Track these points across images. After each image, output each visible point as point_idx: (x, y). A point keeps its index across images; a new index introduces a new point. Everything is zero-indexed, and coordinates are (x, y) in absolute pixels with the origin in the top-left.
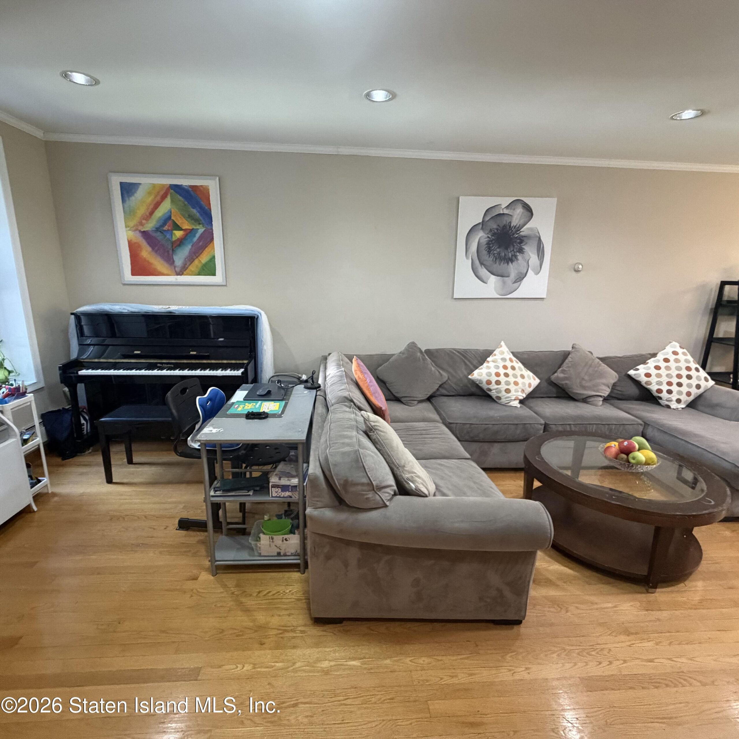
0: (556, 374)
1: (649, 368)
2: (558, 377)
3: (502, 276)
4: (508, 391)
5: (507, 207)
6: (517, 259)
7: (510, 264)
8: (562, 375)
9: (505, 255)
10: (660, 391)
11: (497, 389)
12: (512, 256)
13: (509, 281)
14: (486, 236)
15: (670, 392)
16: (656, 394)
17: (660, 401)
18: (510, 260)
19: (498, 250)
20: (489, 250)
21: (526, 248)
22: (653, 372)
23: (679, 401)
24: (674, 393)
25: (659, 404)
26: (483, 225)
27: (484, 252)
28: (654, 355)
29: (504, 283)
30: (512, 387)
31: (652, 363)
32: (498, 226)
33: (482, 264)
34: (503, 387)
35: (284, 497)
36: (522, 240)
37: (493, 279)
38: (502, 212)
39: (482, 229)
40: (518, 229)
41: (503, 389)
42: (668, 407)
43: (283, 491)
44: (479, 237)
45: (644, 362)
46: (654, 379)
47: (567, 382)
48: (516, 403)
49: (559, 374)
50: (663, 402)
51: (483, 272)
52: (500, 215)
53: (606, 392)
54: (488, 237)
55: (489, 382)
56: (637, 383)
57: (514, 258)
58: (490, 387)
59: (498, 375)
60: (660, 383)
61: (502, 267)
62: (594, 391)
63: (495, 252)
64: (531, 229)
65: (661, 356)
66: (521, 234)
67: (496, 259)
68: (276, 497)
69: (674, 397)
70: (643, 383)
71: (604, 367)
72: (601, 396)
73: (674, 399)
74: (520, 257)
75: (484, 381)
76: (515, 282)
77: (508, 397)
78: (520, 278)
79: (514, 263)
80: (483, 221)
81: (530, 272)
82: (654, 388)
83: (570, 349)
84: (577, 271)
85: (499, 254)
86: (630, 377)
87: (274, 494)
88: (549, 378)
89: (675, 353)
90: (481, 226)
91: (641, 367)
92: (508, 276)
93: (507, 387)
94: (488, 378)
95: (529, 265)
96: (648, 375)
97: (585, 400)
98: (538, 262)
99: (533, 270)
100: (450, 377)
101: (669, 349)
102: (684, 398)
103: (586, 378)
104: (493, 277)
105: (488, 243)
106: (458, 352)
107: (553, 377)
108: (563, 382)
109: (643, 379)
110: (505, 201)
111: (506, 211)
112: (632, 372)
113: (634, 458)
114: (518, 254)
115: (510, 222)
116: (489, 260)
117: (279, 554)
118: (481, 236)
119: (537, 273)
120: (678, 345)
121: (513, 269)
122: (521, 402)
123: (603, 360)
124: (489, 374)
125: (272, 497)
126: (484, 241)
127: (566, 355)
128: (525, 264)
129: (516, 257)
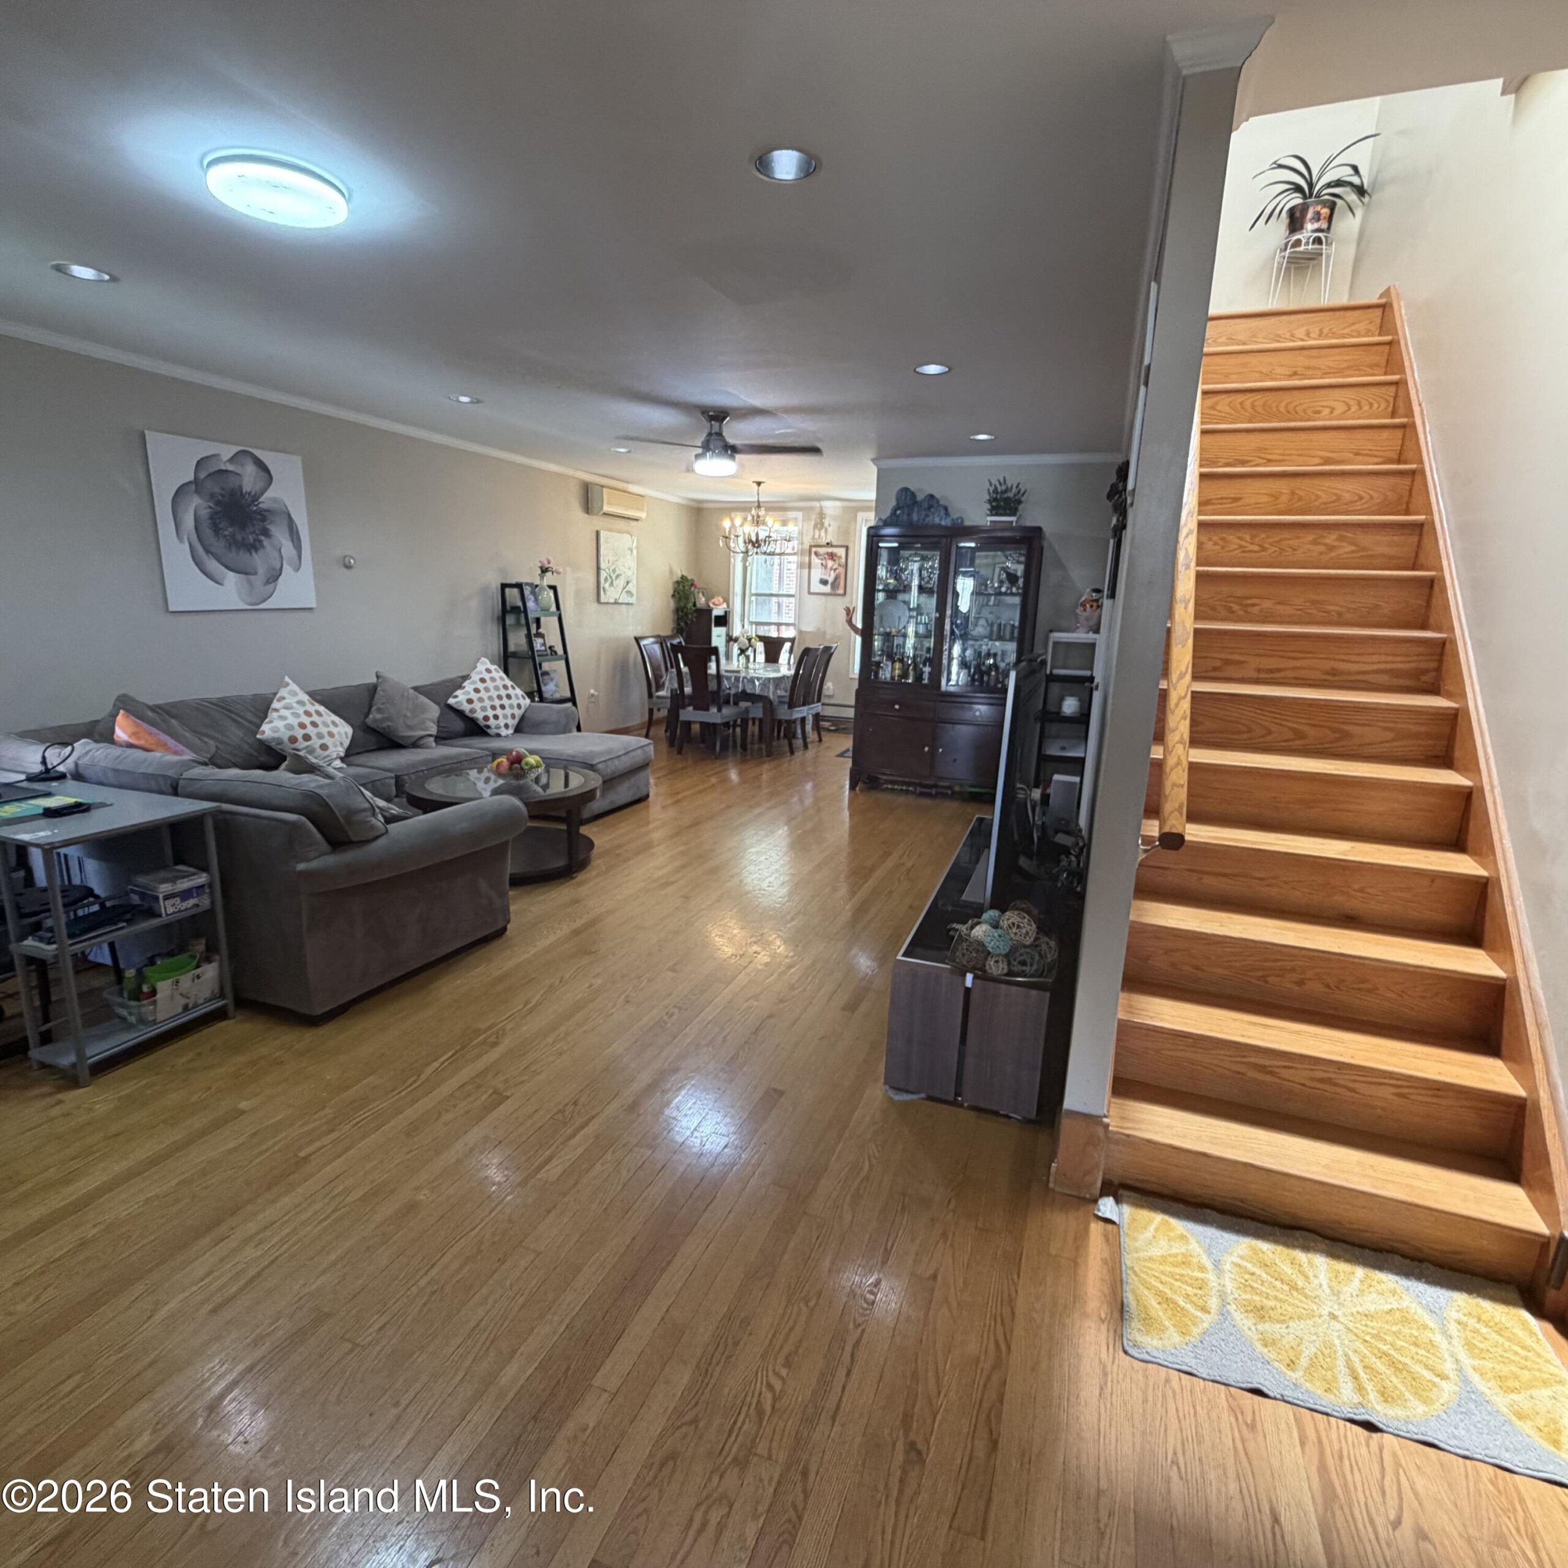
0: (371, 716)
1: (469, 693)
2: (375, 720)
3: (246, 574)
4: (324, 747)
5: (232, 460)
6: (263, 546)
7: (254, 554)
8: (379, 716)
9: (243, 539)
10: (486, 718)
11: (307, 747)
12: (255, 540)
13: (258, 580)
14: (206, 504)
15: (496, 717)
16: (482, 723)
17: (489, 731)
18: (254, 547)
19: (230, 529)
20: (217, 530)
21: (274, 529)
22: (474, 696)
23: (507, 726)
24: (501, 717)
25: (487, 735)
26: (196, 485)
27: (208, 532)
28: (465, 678)
29: (250, 583)
30: (327, 740)
31: (468, 686)
32: (223, 489)
33: (207, 551)
34: (316, 742)
35: (186, 909)
36: (264, 516)
37: (231, 577)
38: (223, 468)
39: (197, 491)
40: (256, 498)
41: (317, 746)
42: (498, 735)
43: (183, 900)
44: (194, 505)
45: (460, 687)
46: (477, 705)
47: (389, 723)
48: (338, 763)
49: (374, 716)
50: (492, 731)
51: (213, 565)
52: (221, 472)
53: (434, 730)
54: (211, 507)
55: (293, 740)
56: (460, 713)
57: (258, 545)
58: (297, 745)
59: (302, 726)
60: (484, 709)
61: (243, 557)
62: (423, 730)
63: (226, 533)
64: (274, 500)
65: (475, 677)
66: (261, 505)
67: (230, 545)
68: (174, 913)
69: (502, 722)
70: (467, 713)
71: (423, 699)
72: (430, 735)
73: (502, 724)
74: (266, 542)
75: (286, 739)
76: (268, 583)
77: (328, 756)
78: (274, 577)
79: (259, 553)
80: (196, 478)
81: (287, 570)
82: (479, 715)
83: (374, 680)
84: (348, 567)
85: (233, 536)
86: (450, 707)
87: (170, 910)
88: (364, 724)
89: (488, 671)
90: (193, 487)
91: (458, 692)
92: (255, 573)
93: (322, 742)
94: (291, 733)
95: (282, 557)
96: (470, 701)
97: (416, 744)
98: (294, 552)
99: (290, 565)
100: (219, 746)
101: (481, 667)
102: (511, 722)
103: (409, 714)
104: (231, 575)
105: (212, 518)
106: (211, 703)
107: (369, 721)
108: (384, 725)
109: (466, 707)
110: (227, 452)
111: (230, 467)
112: (451, 701)
113: (527, 764)
114: (262, 538)
115: (241, 487)
116: (219, 546)
117: (186, 1008)
118: (195, 504)
119: (297, 569)
120: (487, 661)
121: (259, 561)
122: (342, 759)
123: (415, 689)
124: (290, 727)
125: (167, 915)
126: (205, 513)
127: (373, 689)
128: (276, 554)
129: (260, 542)
